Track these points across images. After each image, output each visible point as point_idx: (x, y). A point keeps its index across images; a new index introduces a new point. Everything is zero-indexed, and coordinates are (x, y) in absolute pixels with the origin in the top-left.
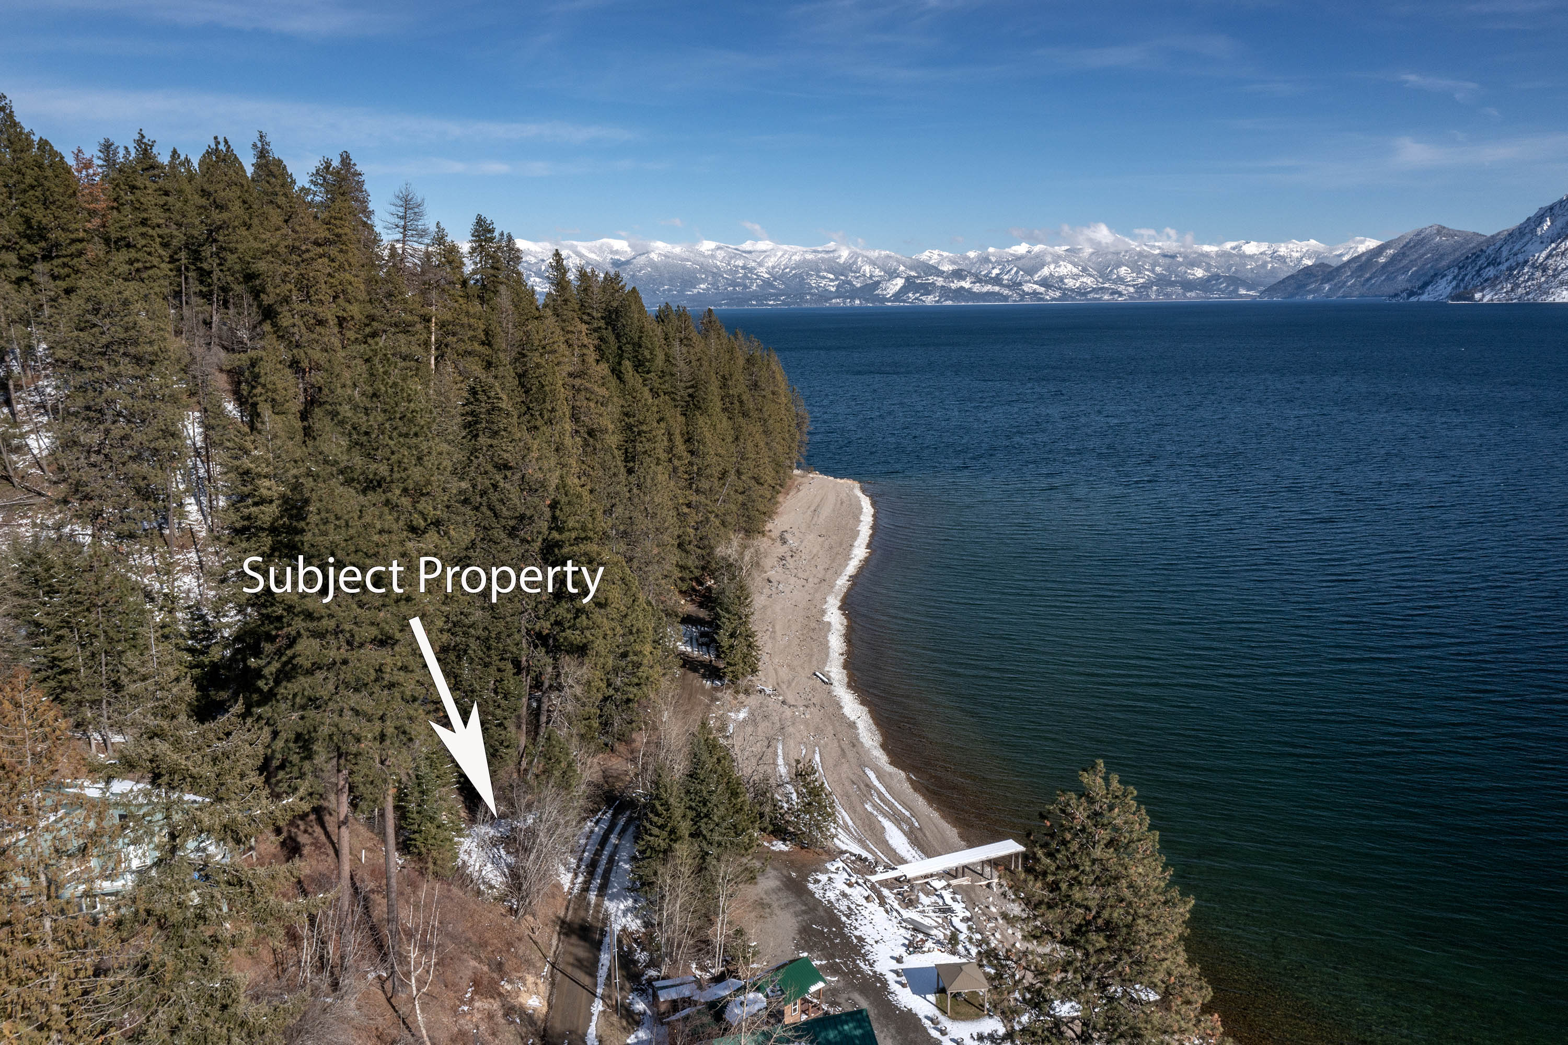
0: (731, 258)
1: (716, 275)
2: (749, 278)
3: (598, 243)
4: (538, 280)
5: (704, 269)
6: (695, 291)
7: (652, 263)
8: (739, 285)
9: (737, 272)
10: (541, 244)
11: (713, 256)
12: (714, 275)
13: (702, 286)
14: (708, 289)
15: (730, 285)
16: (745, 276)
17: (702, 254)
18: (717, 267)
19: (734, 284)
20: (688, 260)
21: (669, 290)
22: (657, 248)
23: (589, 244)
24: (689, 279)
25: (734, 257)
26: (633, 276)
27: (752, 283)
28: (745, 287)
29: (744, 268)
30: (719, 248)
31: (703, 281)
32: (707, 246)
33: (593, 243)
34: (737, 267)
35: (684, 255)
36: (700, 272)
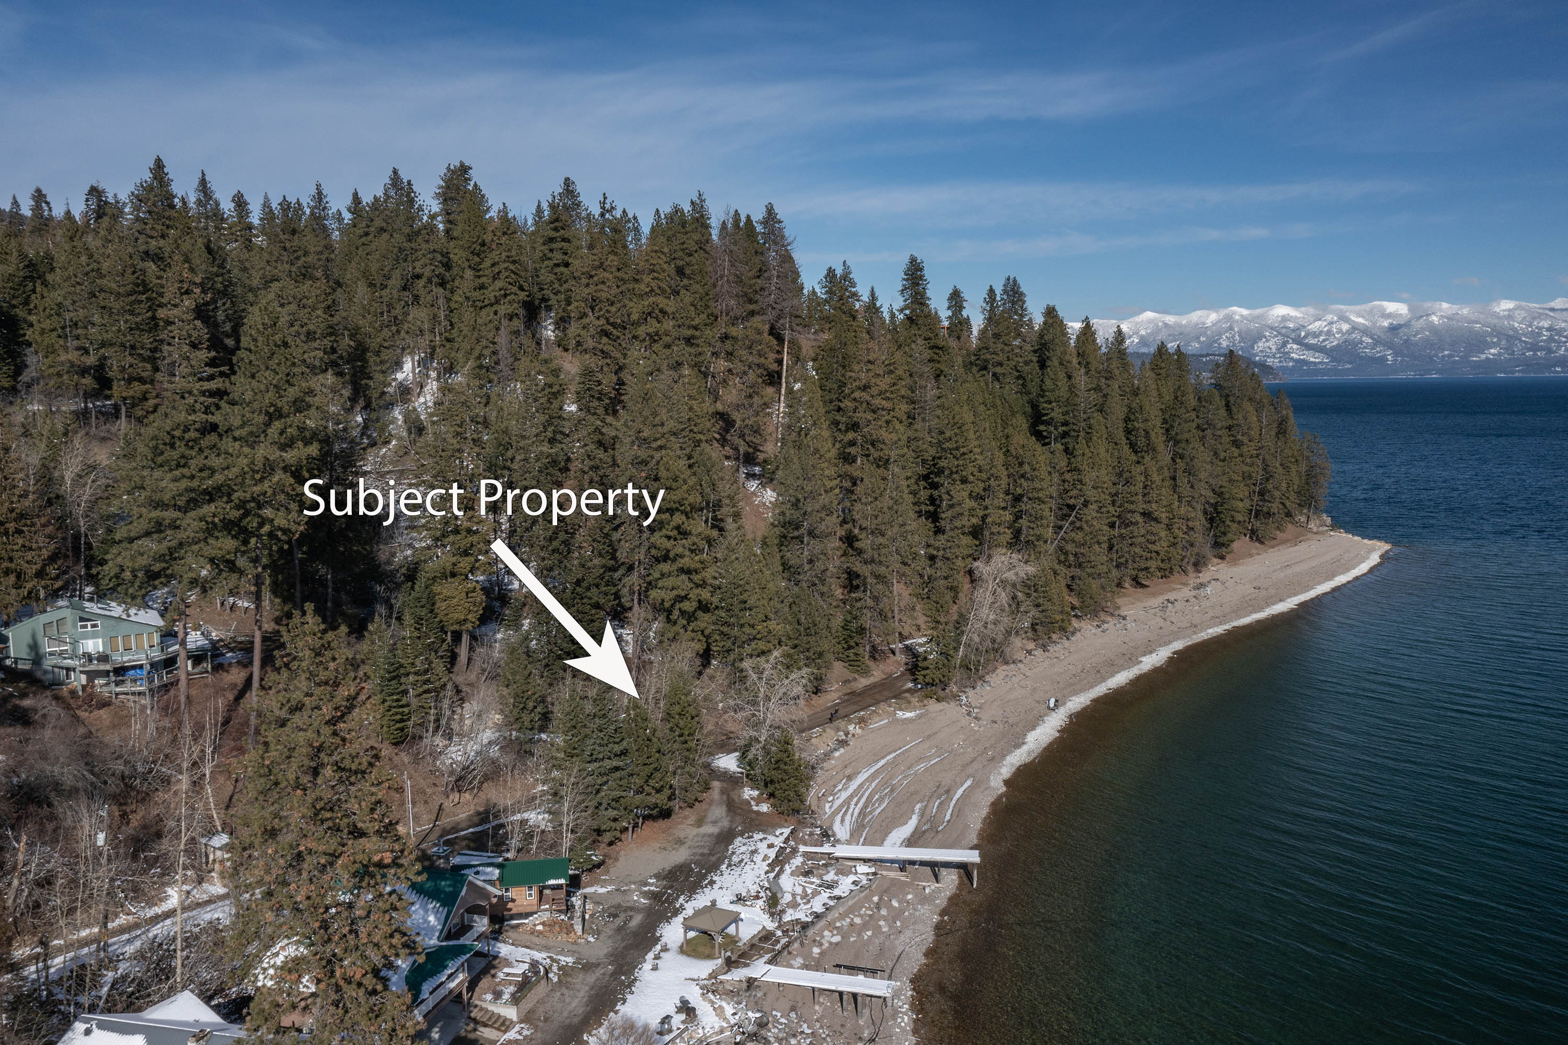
0: (1534, 318)
1: (1511, 338)
2: (1555, 341)
3: (1368, 306)
4: (1295, 346)
5: (1498, 332)
6: (1483, 357)
7: (1432, 328)
8: (1541, 349)
9: (1540, 334)
10: (1303, 309)
11: (1510, 317)
12: (1509, 338)
13: (1492, 351)
14: (1500, 354)
15: (1529, 350)
16: (1551, 339)
17: (1497, 316)
18: (1514, 329)
19: (1535, 347)
20: (1477, 322)
21: (1450, 356)
22: (1441, 310)
23: (1358, 308)
24: (1478, 342)
25: (1539, 316)
26: (1406, 341)
27: (1559, 348)
28: (1550, 351)
29: (1548, 329)
30: (1517, 308)
31: (1494, 345)
32: (1506, 305)
33: (1363, 307)
34: (1540, 328)
35: (1472, 317)
36: (1491, 335)
